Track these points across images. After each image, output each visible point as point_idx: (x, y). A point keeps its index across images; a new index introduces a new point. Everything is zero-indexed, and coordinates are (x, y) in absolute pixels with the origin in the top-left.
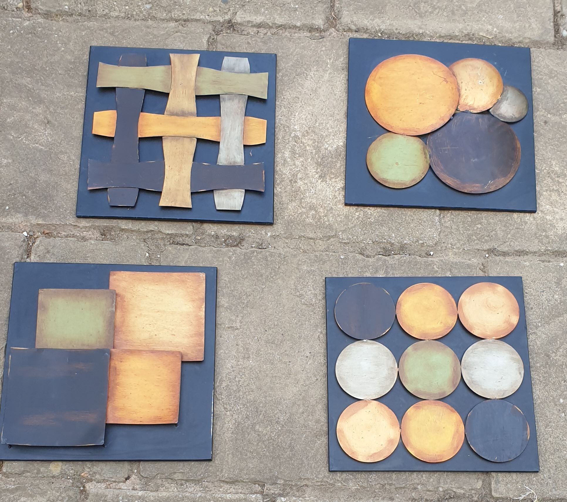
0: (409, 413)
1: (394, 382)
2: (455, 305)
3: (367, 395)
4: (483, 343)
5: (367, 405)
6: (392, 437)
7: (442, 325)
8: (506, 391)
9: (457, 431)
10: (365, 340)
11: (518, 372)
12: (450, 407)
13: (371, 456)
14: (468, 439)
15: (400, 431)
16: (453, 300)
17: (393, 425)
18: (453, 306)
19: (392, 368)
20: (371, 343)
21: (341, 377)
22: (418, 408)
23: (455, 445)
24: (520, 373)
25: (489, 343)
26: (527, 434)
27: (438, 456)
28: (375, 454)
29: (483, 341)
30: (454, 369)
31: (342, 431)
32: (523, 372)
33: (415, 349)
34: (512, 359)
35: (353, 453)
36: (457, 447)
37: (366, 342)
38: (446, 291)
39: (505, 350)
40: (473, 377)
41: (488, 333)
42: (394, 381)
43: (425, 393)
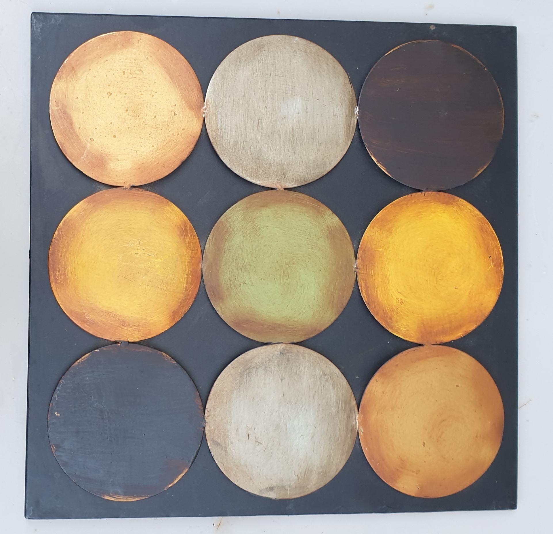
0: (168, 208)
1: (248, 179)
2: (447, 339)
3: (216, 108)
4: (347, 403)
5: (191, 108)
6: (112, 166)
7: (394, 303)
8: (226, 450)
9: (124, 323)
10: (357, 110)
11: (274, 483)
12: (185, 310)
13: (65, 113)
14: (104, 348)
15: (127, 185)
16: (460, 334)
17: (141, 168)
18: (444, 332)
19: (284, 175)
20: (348, 125)
21: (263, 46)
22: (183, 232)
23: (91, 316)
24: (271, 489)
25: (349, 417)
26: (117, 493)
27: (65, 274)
28: (71, 123)
29: (354, 403)
30: (279, 326)
31: (126, 44)
32: (272, 495)
33: (331, 234)
34: (308, 472)
35: (73, 69)
36: (86, 321)
37: (352, 113)
38: (484, 318)
39: (329, 456)
40: (261, 371)
41: (373, 417)
42: (251, 176)
43: (219, 250)
